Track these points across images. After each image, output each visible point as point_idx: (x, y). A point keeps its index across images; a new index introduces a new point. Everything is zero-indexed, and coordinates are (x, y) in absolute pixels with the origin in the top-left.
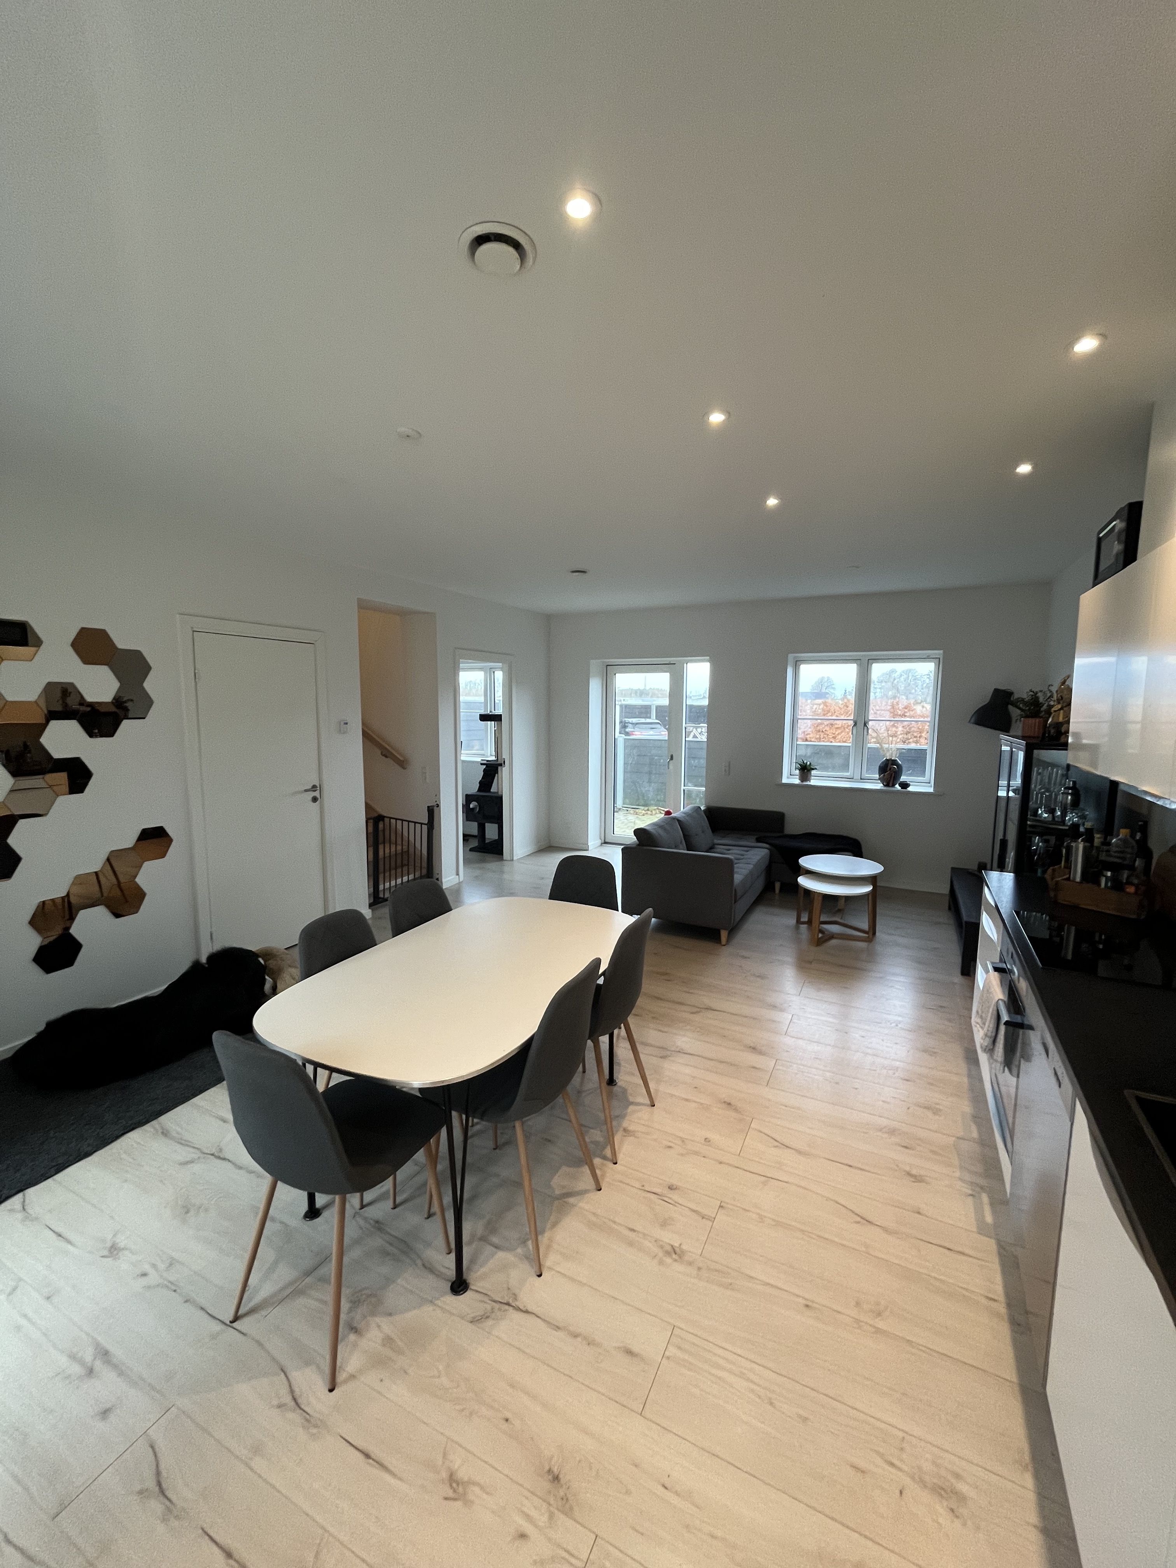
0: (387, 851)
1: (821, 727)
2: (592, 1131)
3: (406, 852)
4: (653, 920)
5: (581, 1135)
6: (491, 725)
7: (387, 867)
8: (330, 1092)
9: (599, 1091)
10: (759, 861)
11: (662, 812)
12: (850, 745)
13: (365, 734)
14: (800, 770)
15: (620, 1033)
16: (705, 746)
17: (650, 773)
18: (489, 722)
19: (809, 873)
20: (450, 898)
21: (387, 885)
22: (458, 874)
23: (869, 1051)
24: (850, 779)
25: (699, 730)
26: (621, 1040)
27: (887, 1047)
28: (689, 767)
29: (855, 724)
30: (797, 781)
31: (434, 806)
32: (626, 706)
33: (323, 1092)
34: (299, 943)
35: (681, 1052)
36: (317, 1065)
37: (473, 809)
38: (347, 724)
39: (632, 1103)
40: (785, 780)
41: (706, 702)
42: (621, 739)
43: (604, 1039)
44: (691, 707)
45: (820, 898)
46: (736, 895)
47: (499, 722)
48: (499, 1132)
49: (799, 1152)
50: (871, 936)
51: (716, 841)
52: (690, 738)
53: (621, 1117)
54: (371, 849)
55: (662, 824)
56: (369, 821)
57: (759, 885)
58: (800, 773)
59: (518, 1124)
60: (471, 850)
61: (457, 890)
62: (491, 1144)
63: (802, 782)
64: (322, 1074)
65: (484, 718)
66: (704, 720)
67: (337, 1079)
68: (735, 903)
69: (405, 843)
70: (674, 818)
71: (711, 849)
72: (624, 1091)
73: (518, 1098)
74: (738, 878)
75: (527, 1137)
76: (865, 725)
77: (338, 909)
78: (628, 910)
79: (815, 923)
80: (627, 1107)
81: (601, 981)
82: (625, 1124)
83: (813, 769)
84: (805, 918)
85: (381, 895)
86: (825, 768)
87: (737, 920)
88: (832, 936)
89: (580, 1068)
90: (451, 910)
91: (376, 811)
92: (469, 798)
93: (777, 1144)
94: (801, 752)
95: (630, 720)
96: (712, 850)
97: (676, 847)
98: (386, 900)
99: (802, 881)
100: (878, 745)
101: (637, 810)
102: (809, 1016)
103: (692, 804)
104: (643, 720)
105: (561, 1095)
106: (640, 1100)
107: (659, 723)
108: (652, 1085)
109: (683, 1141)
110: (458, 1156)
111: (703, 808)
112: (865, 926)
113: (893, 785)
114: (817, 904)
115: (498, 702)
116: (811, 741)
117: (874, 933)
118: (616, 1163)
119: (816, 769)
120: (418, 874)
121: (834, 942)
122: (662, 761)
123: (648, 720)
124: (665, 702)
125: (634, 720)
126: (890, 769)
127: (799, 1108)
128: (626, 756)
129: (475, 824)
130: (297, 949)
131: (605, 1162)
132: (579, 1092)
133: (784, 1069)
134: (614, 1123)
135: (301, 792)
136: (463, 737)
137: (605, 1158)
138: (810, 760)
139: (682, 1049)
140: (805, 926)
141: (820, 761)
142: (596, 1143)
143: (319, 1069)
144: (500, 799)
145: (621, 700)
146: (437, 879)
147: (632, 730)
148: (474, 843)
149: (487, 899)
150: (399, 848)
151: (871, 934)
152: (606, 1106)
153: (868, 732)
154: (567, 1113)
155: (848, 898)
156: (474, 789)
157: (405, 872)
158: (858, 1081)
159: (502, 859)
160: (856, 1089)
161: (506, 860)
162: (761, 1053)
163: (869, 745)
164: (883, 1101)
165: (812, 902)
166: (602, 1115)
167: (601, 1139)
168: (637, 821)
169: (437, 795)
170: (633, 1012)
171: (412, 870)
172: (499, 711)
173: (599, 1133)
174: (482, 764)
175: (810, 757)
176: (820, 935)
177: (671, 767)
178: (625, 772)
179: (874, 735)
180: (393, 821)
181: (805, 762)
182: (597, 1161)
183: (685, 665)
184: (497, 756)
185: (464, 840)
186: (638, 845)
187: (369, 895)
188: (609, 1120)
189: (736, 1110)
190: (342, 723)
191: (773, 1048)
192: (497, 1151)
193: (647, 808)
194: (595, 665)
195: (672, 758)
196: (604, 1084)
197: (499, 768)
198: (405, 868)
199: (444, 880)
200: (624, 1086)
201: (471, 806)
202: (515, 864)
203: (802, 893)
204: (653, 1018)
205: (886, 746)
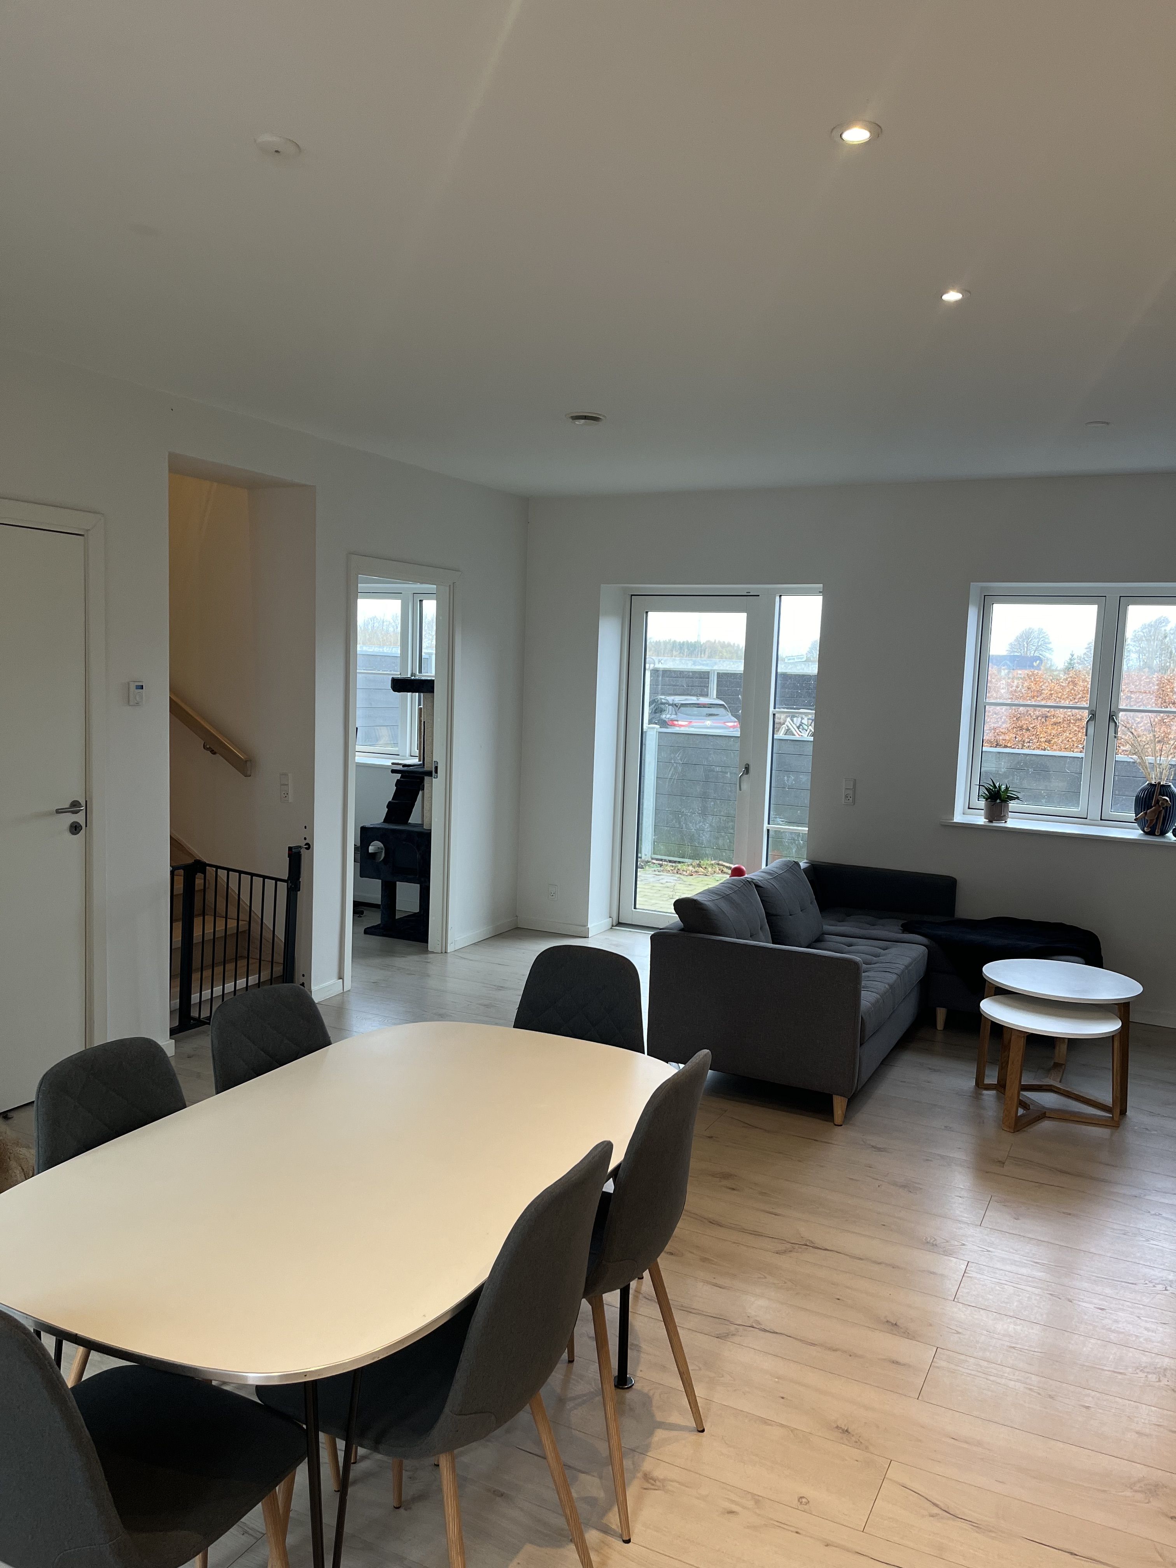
0: (209, 930)
1: (1023, 723)
2: (582, 1476)
3: (244, 932)
4: (710, 1071)
5: (564, 1486)
6: (412, 699)
7: (208, 960)
8: (83, 1388)
9: (599, 1399)
10: (907, 967)
11: (725, 870)
12: (1082, 755)
13: (175, 709)
14: (987, 800)
15: (642, 1286)
16: (809, 749)
17: (704, 797)
18: (409, 694)
19: (1001, 992)
20: (327, 1021)
21: (207, 994)
22: (341, 977)
23: (1113, 1336)
24: (1083, 819)
25: (797, 721)
26: (642, 1301)
27: (1147, 1329)
28: (778, 787)
29: (1093, 716)
30: (980, 819)
31: (300, 847)
32: (665, 672)
33: (72, 1388)
34: (38, 1097)
35: (755, 1326)
36: (62, 1336)
37: (374, 855)
38: (142, 687)
39: (662, 1425)
40: (959, 817)
41: (813, 669)
42: (652, 732)
43: (612, 1298)
44: (785, 676)
45: (1022, 1042)
46: (863, 1030)
47: (429, 695)
48: (405, 1474)
49: (976, 1526)
50: (1116, 1119)
51: (827, 928)
52: (780, 735)
53: (643, 1450)
54: (179, 926)
55: (728, 892)
56: (176, 872)
57: (907, 1012)
58: (986, 805)
59: (444, 1461)
60: (367, 931)
61: (340, 1008)
62: (390, 1499)
63: (991, 821)
64: (72, 1353)
65: (400, 685)
66: (809, 702)
67: (100, 1364)
68: (861, 1045)
69: (244, 916)
70: (749, 882)
71: (817, 941)
72: (647, 1401)
73: (447, 1410)
74: (868, 998)
75: (461, 1482)
76: (1112, 718)
77: (112, 1037)
78: (659, 1052)
79: (1012, 1089)
80: (651, 1433)
81: (609, 1187)
82: (647, 1465)
83: (1012, 799)
84: (991, 1078)
85: (194, 1013)
86: (1035, 798)
87: (865, 1077)
88: (1043, 1114)
89: (565, 1356)
90: (329, 1044)
91: (190, 855)
92: (366, 834)
93: (936, 1510)
94: (990, 766)
95: (670, 699)
96: (818, 945)
97: (752, 937)
98: (207, 1021)
99: (990, 1008)
100: (1135, 757)
101: (679, 866)
102: (999, 1265)
103: (782, 856)
104: (693, 700)
105: (527, 1407)
106: (675, 1418)
107: (723, 705)
108: (700, 1391)
109: (757, 1502)
110: (329, 1519)
111: (803, 865)
112: (1106, 1096)
113: (1163, 833)
114: (1016, 1052)
115: (427, 656)
116: (1006, 747)
117: (1123, 1112)
118: (628, 1541)
119: (1018, 798)
120: (265, 975)
121: (1046, 1125)
122: (728, 775)
123: (703, 700)
124: (739, 667)
125: (678, 699)
126: (1157, 802)
127: (979, 1444)
128: (661, 764)
129: (377, 884)
130: (32, 1113)
131: (610, 1539)
132: (561, 1401)
133: (952, 1366)
134: (627, 1463)
135: (50, 814)
136: (360, 720)
137: (606, 1530)
138: (1006, 781)
139: (758, 1323)
140: (993, 1093)
141: (1025, 784)
142: (592, 1501)
143: (65, 1343)
144: (425, 837)
145: (656, 661)
146: (303, 984)
147: (673, 717)
148: (374, 919)
149: (395, 1024)
150: (232, 924)
151: (1117, 1111)
152: (613, 1431)
153: (1116, 732)
154: (539, 1443)
155: (1074, 1043)
156: (377, 817)
157: (242, 970)
158: (1093, 1393)
159: (426, 951)
160: (1088, 1408)
161: (433, 952)
162: (908, 1335)
163: (1120, 757)
164: (1137, 1433)
165: (1006, 1048)
166: (602, 1448)
167: (601, 1495)
168: (678, 886)
169: (309, 827)
170: (667, 1248)
171: (254, 966)
172: (429, 673)
173: (597, 1481)
174: (393, 771)
175: (1005, 775)
176: (1021, 1112)
177: (745, 786)
178: (658, 794)
179: (1128, 736)
180: (222, 874)
181: (997, 785)
182: (592, 1536)
183: (778, 598)
184: (422, 756)
185: (355, 912)
186: (682, 930)
187: (172, 1012)
188: (616, 1455)
189: (859, 1444)
190: (133, 687)
191: (931, 1325)
192: (402, 1510)
193: (698, 862)
194: (609, 593)
195: (747, 769)
196: (610, 1386)
197: (427, 779)
198: (242, 963)
199: (314, 988)
200: (646, 1390)
201: (371, 849)
202: (450, 959)
203: (986, 1031)
204: (704, 1260)
205: (1150, 759)
